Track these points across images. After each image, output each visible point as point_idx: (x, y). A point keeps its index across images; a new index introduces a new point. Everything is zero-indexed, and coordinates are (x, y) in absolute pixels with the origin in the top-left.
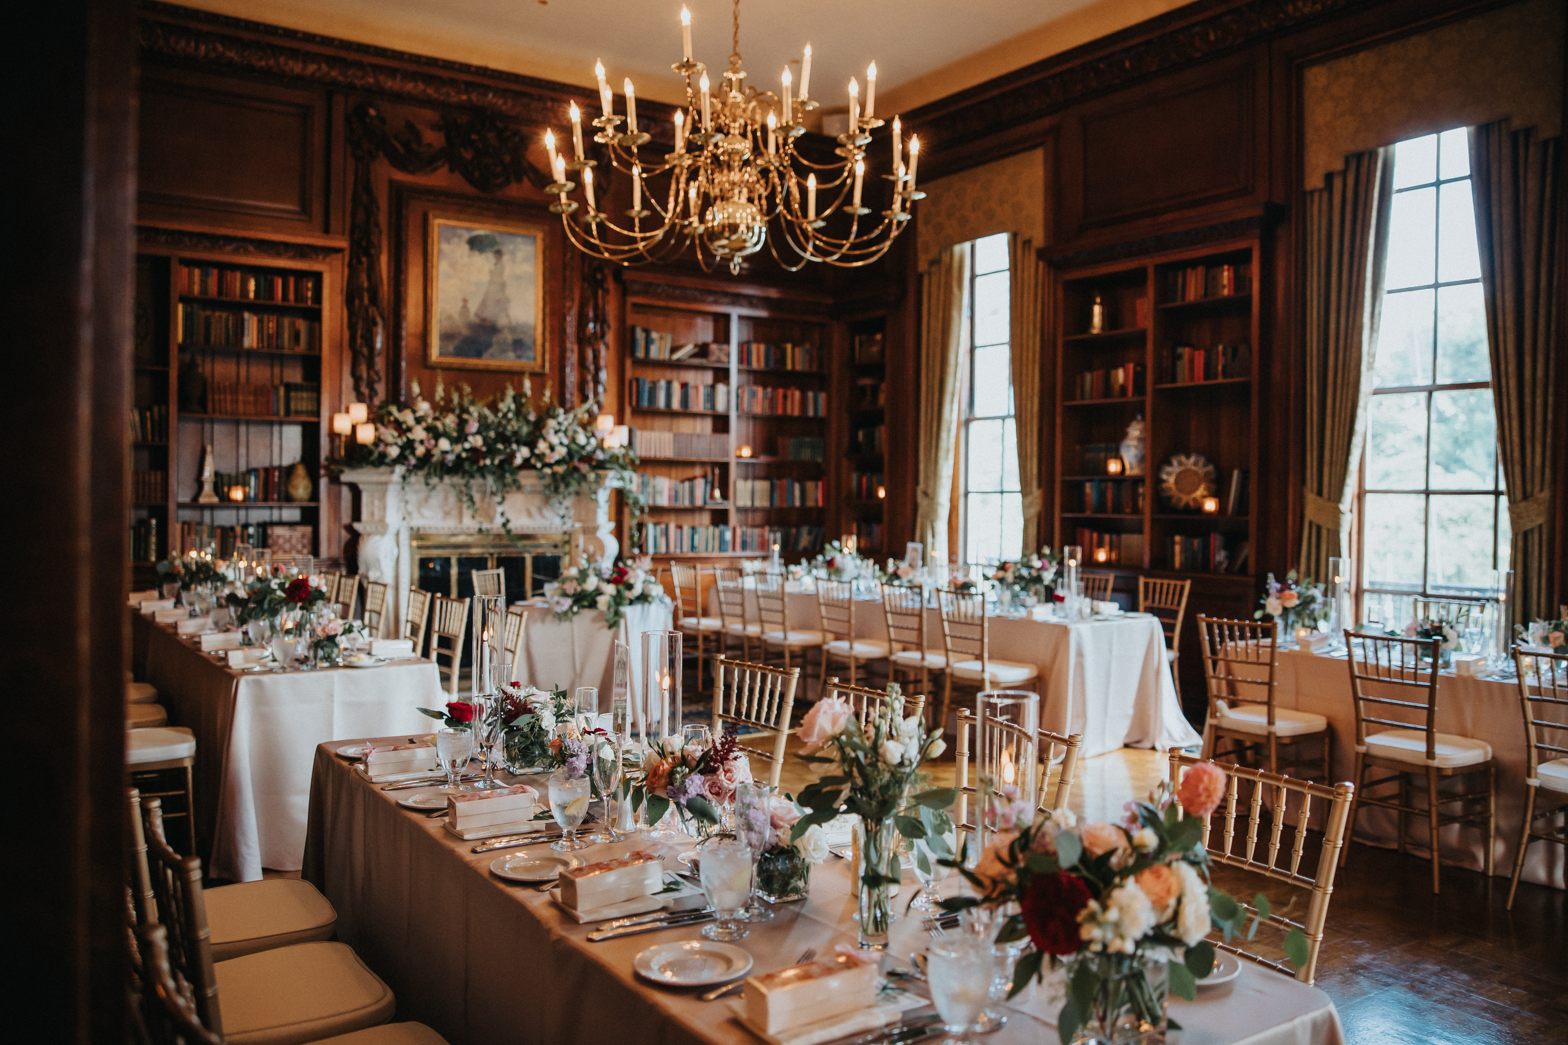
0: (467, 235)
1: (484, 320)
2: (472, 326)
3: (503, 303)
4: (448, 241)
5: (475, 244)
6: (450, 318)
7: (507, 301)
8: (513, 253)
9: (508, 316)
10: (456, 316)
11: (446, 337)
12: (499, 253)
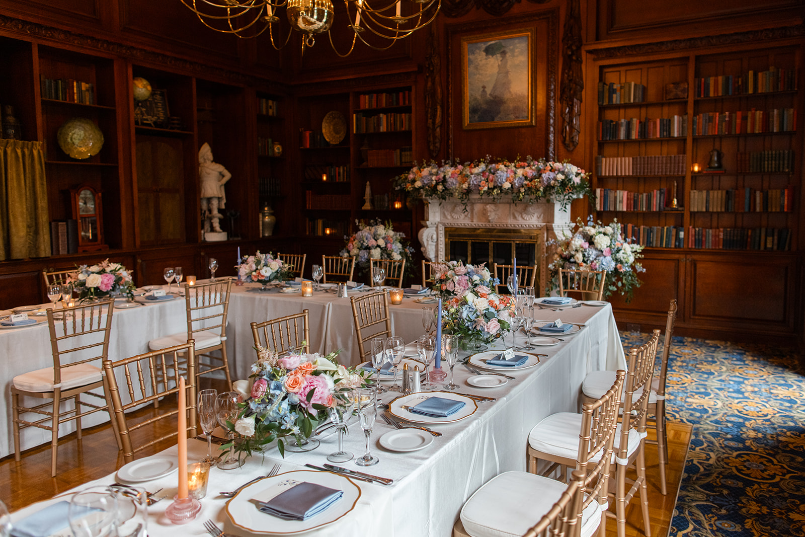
0: (484, 46)
1: (495, 97)
2: (488, 102)
3: (506, 84)
4: (473, 53)
5: (489, 51)
6: (475, 99)
7: (509, 82)
8: (513, 51)
9: (510, 92)
10: (479, 97)
11: (474, 111)
12: (504, 53)
